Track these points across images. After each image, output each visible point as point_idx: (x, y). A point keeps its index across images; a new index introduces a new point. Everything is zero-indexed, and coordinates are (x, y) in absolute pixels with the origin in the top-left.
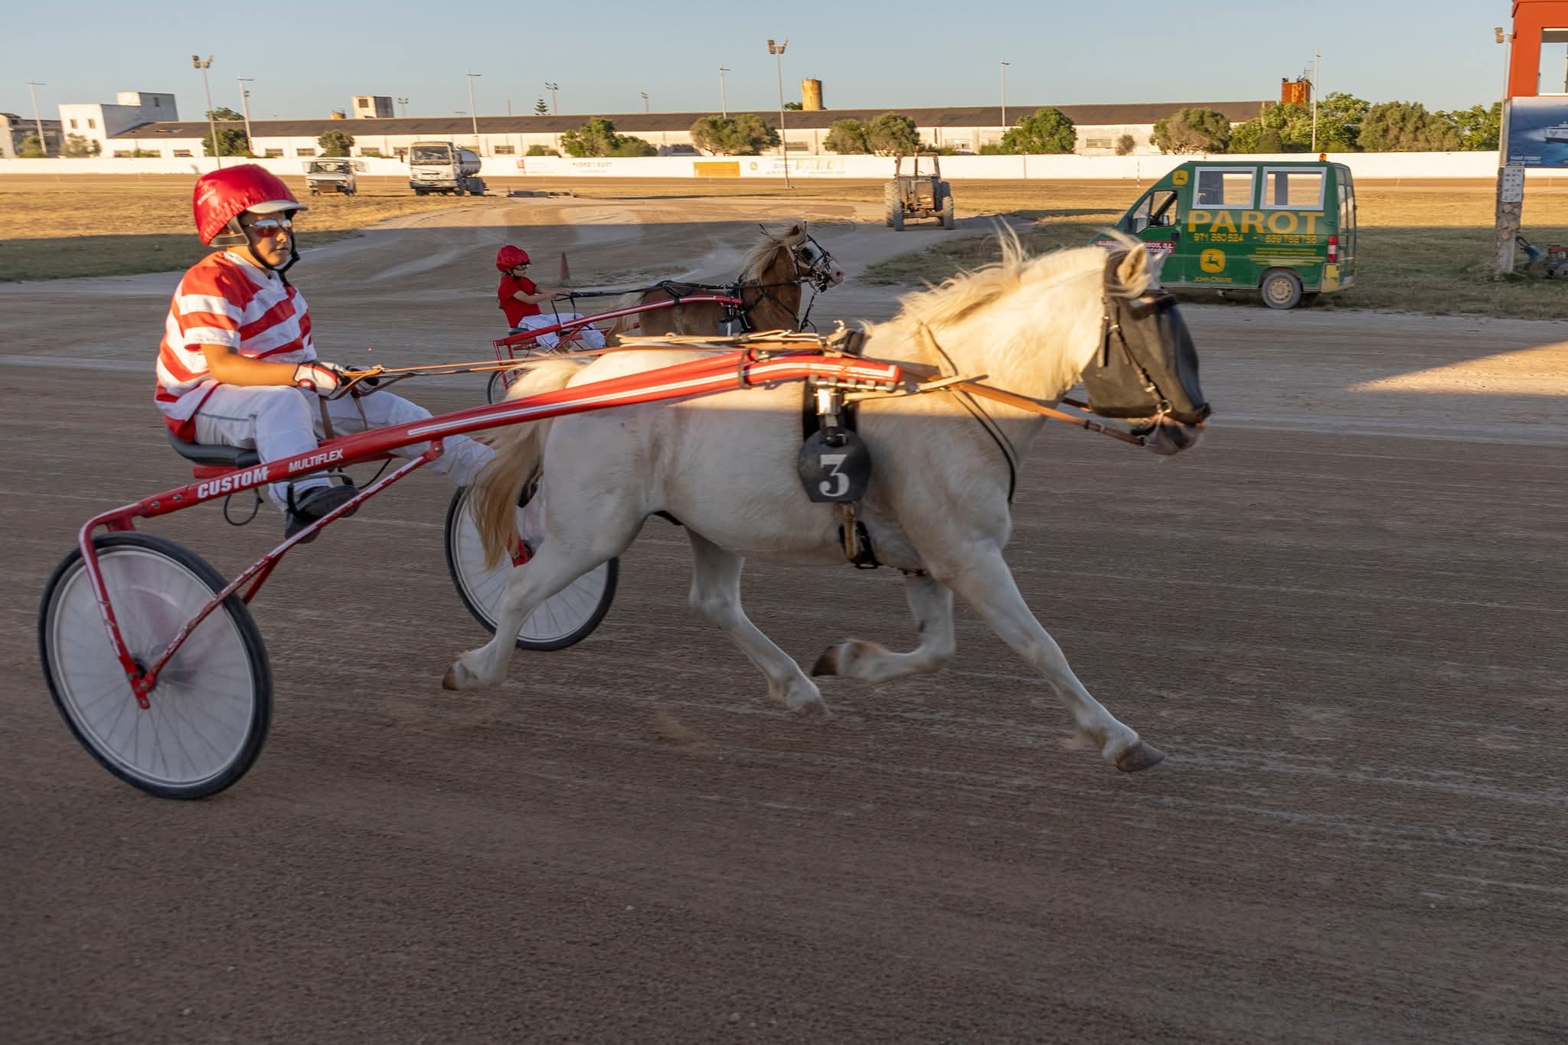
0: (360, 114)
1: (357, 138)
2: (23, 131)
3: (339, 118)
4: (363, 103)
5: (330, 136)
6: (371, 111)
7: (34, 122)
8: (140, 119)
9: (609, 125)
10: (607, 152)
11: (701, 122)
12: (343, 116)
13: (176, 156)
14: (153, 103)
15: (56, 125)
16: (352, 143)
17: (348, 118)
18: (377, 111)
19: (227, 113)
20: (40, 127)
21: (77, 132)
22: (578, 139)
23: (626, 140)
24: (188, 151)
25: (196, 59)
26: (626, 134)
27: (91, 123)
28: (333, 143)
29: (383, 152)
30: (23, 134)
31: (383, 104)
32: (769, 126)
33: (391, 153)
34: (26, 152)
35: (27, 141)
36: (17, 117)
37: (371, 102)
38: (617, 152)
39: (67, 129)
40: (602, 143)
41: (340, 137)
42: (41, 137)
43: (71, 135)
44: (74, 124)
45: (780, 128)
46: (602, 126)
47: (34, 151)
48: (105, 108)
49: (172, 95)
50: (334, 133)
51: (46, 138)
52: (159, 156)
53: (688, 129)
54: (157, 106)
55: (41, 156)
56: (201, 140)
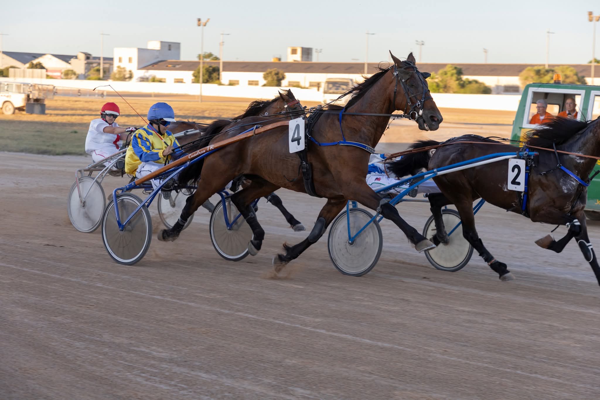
0: (291, 58)
1: (287, 75)
2: (92, 63)
3: (277, 61)
4: (294, 52)
5: (271, 73)
6: (298, 57)
7: (99, 58)
8: (158, 58)
9: (459, 71)
10: (455, 90)
11: (529, 70)
12: (280, 59)
13: (175, 82)
14: (167, 48)
15: (110, 60)
16: (283, 78)
17: (283, 61)
18: (302, 57)
19: (210, 55)
20: (102, 61)
21: (122, 65)
22: (437, 80)
23: (470, 82)
24: (182, 79)
25: (199, 20)
26: (471, 78)
27: (130, 60)
28: (272, 77)
29: (302, 84)
30: (91, 65)
31: (307, 52)
32: (580, 75)
33: (307, 85)
34: (92, 76)
35: (92, 71)
36: (90, 55)
37: (299, 51)
38: (462, 90)
39: (116, 63)
40: (453, 83)
41: (277, 74)
42: (101, 68)
43: (119, 67)
44: (120, 60)
45: (589, 76)
46: (455, 71)
47: (96, 76)
48: (140, 50)
49: (179, 44)
50: (274, 70)
51: (104, 69)
52: (164, 82)
53: (517, 75)
54: (170, 50)
55: (99, 79)
56: (192, 72)
